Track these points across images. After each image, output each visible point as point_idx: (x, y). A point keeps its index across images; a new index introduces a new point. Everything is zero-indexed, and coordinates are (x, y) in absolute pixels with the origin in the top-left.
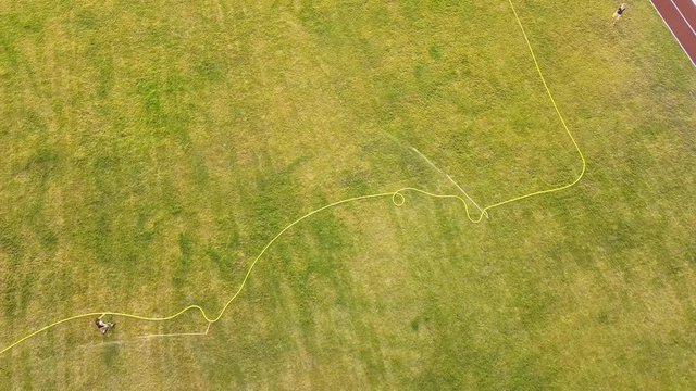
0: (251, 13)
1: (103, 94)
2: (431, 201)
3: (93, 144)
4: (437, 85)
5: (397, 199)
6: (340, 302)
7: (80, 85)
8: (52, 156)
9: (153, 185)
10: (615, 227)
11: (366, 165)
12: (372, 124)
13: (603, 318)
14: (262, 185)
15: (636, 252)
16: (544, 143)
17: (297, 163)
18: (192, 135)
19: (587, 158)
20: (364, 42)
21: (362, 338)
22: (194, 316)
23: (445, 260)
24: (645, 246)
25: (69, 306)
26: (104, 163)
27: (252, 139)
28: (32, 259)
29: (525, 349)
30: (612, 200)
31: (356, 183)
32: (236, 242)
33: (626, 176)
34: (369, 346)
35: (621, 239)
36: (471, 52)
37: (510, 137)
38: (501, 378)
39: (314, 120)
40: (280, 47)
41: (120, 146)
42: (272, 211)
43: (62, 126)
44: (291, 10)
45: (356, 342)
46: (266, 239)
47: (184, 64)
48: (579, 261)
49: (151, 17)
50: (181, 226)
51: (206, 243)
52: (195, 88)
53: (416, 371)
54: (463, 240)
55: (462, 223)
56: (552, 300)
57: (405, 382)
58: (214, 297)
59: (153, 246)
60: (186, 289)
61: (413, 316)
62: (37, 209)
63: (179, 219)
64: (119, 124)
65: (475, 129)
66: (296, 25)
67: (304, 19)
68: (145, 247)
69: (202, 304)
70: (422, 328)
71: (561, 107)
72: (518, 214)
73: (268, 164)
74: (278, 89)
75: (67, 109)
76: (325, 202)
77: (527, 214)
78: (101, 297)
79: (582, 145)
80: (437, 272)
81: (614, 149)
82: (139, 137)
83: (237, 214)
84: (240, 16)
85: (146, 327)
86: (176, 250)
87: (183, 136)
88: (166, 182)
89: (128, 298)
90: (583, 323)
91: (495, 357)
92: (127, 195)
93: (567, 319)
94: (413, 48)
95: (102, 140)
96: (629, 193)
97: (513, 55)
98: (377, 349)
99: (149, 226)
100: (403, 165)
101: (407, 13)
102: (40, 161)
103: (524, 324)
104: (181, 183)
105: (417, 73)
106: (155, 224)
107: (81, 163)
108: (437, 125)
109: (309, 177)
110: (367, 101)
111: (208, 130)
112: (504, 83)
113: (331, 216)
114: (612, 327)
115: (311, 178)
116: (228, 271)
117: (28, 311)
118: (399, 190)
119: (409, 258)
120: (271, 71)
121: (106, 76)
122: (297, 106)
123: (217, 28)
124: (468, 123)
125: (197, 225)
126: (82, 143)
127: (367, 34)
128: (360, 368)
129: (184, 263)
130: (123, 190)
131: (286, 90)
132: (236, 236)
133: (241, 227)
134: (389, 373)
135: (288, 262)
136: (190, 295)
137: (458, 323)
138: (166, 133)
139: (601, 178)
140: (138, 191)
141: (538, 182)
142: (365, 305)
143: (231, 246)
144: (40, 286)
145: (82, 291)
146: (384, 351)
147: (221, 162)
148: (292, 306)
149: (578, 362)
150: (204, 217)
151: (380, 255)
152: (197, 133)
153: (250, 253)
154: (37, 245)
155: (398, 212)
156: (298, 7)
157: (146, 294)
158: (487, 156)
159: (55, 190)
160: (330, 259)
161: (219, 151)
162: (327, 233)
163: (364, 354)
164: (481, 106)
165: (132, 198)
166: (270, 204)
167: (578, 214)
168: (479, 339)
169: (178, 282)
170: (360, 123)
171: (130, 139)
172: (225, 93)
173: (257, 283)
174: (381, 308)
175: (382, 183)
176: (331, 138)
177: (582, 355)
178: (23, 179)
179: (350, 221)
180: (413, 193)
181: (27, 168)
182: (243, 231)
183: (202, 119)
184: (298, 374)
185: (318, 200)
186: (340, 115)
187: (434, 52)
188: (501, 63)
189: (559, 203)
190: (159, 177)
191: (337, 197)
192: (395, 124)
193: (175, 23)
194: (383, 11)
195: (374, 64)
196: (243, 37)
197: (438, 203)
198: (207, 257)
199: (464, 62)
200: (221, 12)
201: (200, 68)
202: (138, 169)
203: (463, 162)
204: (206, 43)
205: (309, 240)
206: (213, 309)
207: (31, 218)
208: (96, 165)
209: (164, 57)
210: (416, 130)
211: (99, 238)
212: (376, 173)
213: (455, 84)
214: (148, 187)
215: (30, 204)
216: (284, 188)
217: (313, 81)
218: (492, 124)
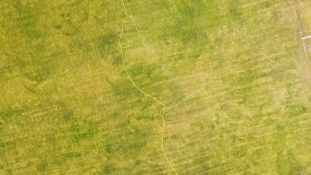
0: (39, 102)
1: (79, 155)
2: (124, 34)
3: (101, 155)
4: (74, 27)
5: (123, 46)
6: (160, 68)
7: (75, 164)
8: (106, 168)
9: (118, 131)
11: (110, 57)
12: (92, 54)
14: (118, 94)
17: (109, 82)
18: (97, 120)
20: (53, 55)
21: (171, 60)
22: (164, 113)
23: (146, 31)
25: (160, 152)
26: (109, 151)
27: (99, 98)
28: (144, 167)
29: (175, 9)
31: (118, 61)
32: (140, 102)
34: (173, 58)
36: (59, 12)
38: (184, 18)
39: (90, 75)
40: (56, 89)
41: (102, 145)
42: (128, 90)
43: (93, 167)
44: (37, 85)
45: (172, 62)
46: (139, 91)
47: (65, 126)
49: (41, 141)
50: (133, 120)
51: (139, 111)
52: (76, 121)
53: (181, 44)
57: (184, 48)
58: (158, 107)
59: (140, 128)
60: (155, 116)
61: (164, 44)
62: (126, 169)
63: (131, 121)
64: (93, 147)
65: (95, 15)
66: (45, 83)
67: (42, 80)
68: (141, 131)
69: (160, 110)
70: (168, 41)
72: (129, 4)
73: (110, 92)
74: (76, 89)
75: (85, 167)
76: (125, 72)
78: (157, 143)
80: (150, 35)
82: (98, 139)
83: (129, 102)
84: (40, 106)
85: (167, 127)
86: (141, 121)
87: (98, 123)
88: (117, 127)
89: (158, 134)
91: (177, 19)
92: (121, 140)
94: (56, 35)
95: (99, 152)
98: (175, 56)
99: (133, 130)
100: (109, 43)
101: (38, 37)
102: (108, 172)
103: (168, 8)
104: (118, 121)
107: (108, 158)
108: (93, 29)
109: (114, 78)
110: (82, 55)
111: (95, 114)
113: (130, 69)
115: (115, 76)
116: (149, 103)
117: (161, 164)
118: (120, 45)
120: (68, 92)
121: (69, 155)
122: (84, 82)
123: (46, 115)
124: (92, 17)
125: (133, 115)
126: (101, 159)
127: (49, 54)
128: (180, 61)
129: (146, 117)
130: (120, 141)
131: (77, 86)
132: (137, 101)
133: (134, 100)
134: (182, 53)
135: (147, 84)
136: (157, 114)
137: (167, 29)
138: (97, 129)
140: (120, 136)
142: (161, 58)
144: (153, 163)
145: (155, 149)
146: (175, 54)
147: (109, 109)
148: (161, 83)
150: (130, 112)
152: (96, 118)
153: (143, 96)
155: (129, 46)
156: (35, 82)
157: (156, 128)
158: (106, 12)
159: (120, 165)
160: (146, 70)
161: (105, 109)
162: (137, 71)
163: (176, 60)
164: (84, 11)
165: (123, 138)
166: (126, 91)
168: (171, 23)
169: (153, 119)
170: (92, 58)
171: (99, 142)
172: (79, 110)
173: (154, 93)
174: (162, 54)
175: (117, 51)
176: (98, 69)
179: (132, 63)
180: (121, 40)
182: (136, 99)
183: (90, 117)
184: (181, 80)
185: (124, 74)
186: (88, 66)
187: (59, 27)
190: (115, 130)
191: (122, 67)
192: (92, 45)
193: (44, 132)
194: (37, 47)
195: (64, 52)
196: (51, 104)
197: (125, 32)
198: (145, 110)
199: (63, 15)
200: (38, 114)
201: (66, 120)
202: (111, 137)
203: (109, 21)
204: (54, 118)
205: (139, 77)
206: (162, 107)
207: (130, 171)
208: (110, 152)
209: (62, 134)
210: (95, 37)
211: (137, 147)
212: (113, 53)
213: (74, 20)
214: (118, 133)
215: (125, 172)
216: (119, 86)
217: (73, 76)
218: (92, 8)
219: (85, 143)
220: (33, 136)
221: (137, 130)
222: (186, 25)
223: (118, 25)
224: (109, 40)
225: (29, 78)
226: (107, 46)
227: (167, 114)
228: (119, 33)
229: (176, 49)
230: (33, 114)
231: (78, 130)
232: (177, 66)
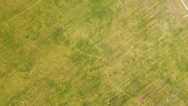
0: (33, 82)
1: (66, 103)
2: (65, 27)
3: (78, 98)
4: (36, 34)
5: (67, 34)
6: (92, 37)
8: (84, 105)
9: (82, 82)
11: (62, 42)
12: (52, 45)
14: (74, 61)
16: (43, 7)
17: (67, 57)
18: (69, 80)
20: (30, 54)
21: (97, 31)
22: (104, 62)
23: (77, 20)
25: (110, 84)
27: (65, 68)
28: (105, 96)
31: (67, 43)
36: (24, 29)
37: (44, 14)
38: (95, 5)
39: (55, 57)
40: (39, 72)
41: (77, 93)
44: (28, 74)
45: (98, 32)
46: (85, 56)
47: (53, 90)
49: (42, 104)
50: (89, 72)
51: (90, 66)
52: (57, 85)
53: (99, 20)
54: (71, 18)
55: (68, 20)
57: (101, 21)
58: (99, 60)
59: (94, 76)
60: (100, 66)
61: (89, 23)
62: (95, 101)
63: (87, 73)
64: (72, 96)
65: (45, 23)
66: (32, 71)
67: (29, 70)
68: (95, 77)
69: (101, 61)
70: (91, 21)
71: (32, 5)
72: (61, 9)
73: (70, 62)
76: (74, 48)
77: (61, 7)
78: (107, 80)
80: (80, 22)
82: (73, 90)
83: (82, 63)
84: (34, 84)
85: (109, 69)
86: (93, 71)
87: (70, 82)
89: (105, 75)
91: (91, 7)
92: (86, 86)
94: (28, 42)
95: (77, 97)
97: (21, 19)
98: (98, 28)
99: (91, 78)
100: (59, 35)
101: (18, 47)
104: (80, 77)
107: (83, 98)
108: (46, 31)
109: (69, 53)
110: (46, 47)
111: (67, 77)
112: (30, 19)
113: (76, 45)
116: (94, 60)
117: (114, 91)
118: (65, 34)
119: (79, 27)
120: (47, 71)
122: (53, 62)
123: (40, 88)
124: (44, 24)
125: (87, 70)
126: (79, 101)
127: (28, 54)
128: (102, 30)
129: (95, 68)
130: (86, 87)
131: (50, 66)
132: (87, 62)
133: (85, 61)
134: (101, 25)
135: (88, 50)
136: (101, 64)
137: (88, 15)
138: (70, 85)
140: (85, 84)
141: (52, 6)
142: (91, 33)
143: (89, 61)
144: (109, 92)
145: (107, 84)
146: (98, 27)
147: (73, 71)
150: (85, 69)
151: (80, 33)
152: (68, 79)
153: (89, 57)
154: (102, 97)
155: (70, 32)
156: (26, 73)
157: (103, 72)
158: (50, 18)
159: (91, 100)
160: (85, 42)
161: (70, 73)
162: (80, 44)
163: (99, 30)
164: (38, 23)
166: (78, 58)
168: (89, 10)
169: (99, 68)
170: (52, 47)
171: (74, 92)
172: (56, 78)
173: (94, 54)
174: (90, 30)
175: (65, 38)
176: (58, 52)
179: (76, 41)
180: (65, 31)
183: (64, 80)
184: (107, 40)
186: (52, 52)
187: (28, 37)
188: (24, 21)
190: (80, 82)
191: (71, 46)
192: (50, 40)
193: (42, 98)
194: (20, 52)
195: (36, 49)
196: (40, 81)
197: (65, 25)
198: (93, 64)
199: (27, 30)
200: (35, 89)
201: (52, 87)
202: (80, 87)
203: (54, 23)
204: (45, 88)
205: (82, 48)
206: (101, 59)
207: (97, 101)
208: (82, 95)
209: (52, 96)
210: (50, 35)
211: (96, 86)
212: (63, 40)
213: (34, 30)
214: (83, 83)
215: (95, 103)
216: (74, 57)
217: (46, 61)
218: (42, 19)
219: (67, 95)
220: (37, 102)
221: (93, 77)
222: (97, 8)
223: (60, 23)
224: (58, 33)
225: (22, 72)
226: (58, 37)
227: (106, 62)
228: (62, 27)
229: (97, 24)
230: (32, 91)
231: (60, 90)
232: (101, 33)
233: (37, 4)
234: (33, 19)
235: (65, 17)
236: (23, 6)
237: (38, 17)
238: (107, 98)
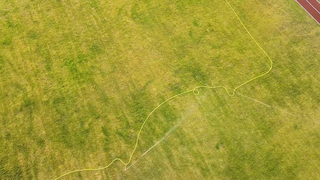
0: (109, 20)
1: (49, 69)
2: (211, 90)
3: (50, 93)
4: (201, 38)
5: (195, 92)
6: (182, 143)
7: (37, 66)
8: (32, 103)
9: (83, 107)
10: (291, 87)
11: (178, 80)
12: (176, 61)
13: (296, 127)
14: (134, 98)
15: (302, 96)
16: (252, 56)
17: (147, 84)
18: (96, 80)
19: (272, 59)
20: (163, 24)
21: (196, 157)
22: (118, 164)
23: (223, 116)
24: (306, 93)
25: (58, 171)
26: (57, 101)
27: (124, 77)
28: (34, 153)
29: (267, 147)
30: (287, 75)
31: (175, 89)
32: (128, 126)
33: (290, 64)
34: (200, 160)
35: (294, 91)
36: (211, 21)
37: (238, 56)
38: (260, 163)
39: (150, 63)
40: (126, 33)
41: (63, 91)
42: (141, 108)
43: (33, 87)
44: (126, 14)
45: (193, 160)
46: (142, 121)
47: (84, 49)
48: (280, 105)
49: (63, 29)
50: (101, 123)
51: (115, 129)
52: (92, 58)
53: (223, 167)
54: (229, 105)
55: (226, 98)
56: (273, 124)
57: (219, 173)
58: (125, 153)
59: (90, 135)
60: (111, 152)
61: (216, 143)
62: (31, 129)
63: (100, 120)
64: (60, 81)
65: (221, 55)
66: (131, 22)
67: (134, 18)
68: (87, 136)
69: (120, 157)
70: (221, 147)
71: (256, 39)
72: (249, 89)
73: (134, 87)
74: (130, 52)
75: (33, 79)
76: (164, 100)
77: (253, 88)
78: (72, 164)
79: (268, 53)
80: (221, 121)
81: (282, 53)
82: (72, 86)
83: (125, 113)
84: (104, 22)
85: (97, 173)
86: (102, 134)
87: (92, 81)
88: (89, 105)
89: (85, 162)
90: (288, 131)
91: (254, 154)
92: (72, 114)
93: (281, 131)
94: (185, 23)
95: (54, 90)
96: (293, 71)
97: (230, 19)
98: (204, 161)
99: (86, 126)
100: (194, 76)
101: (179, 8)
102: (27, 106)
103: (264, 137)
104: (97, 104)
105: (190, 34)
106: (89, 125)
107: (47, 102)
108: (204, 55)
109: (154, 89)
110: (171, 51)
111: (103, 77)
112: (229, 32)
113: (168, 105)
114: (301, 131)
115: (155, 90)
116: (128, 140)
117: (39, 178)
118: (195, 88)
119: (208, 117)
120: (125, 45)
121: (48, 60)
122: (141, 58)
123: (95, 29)
124: (218, 52)
125: (108, 121)
126: (45, 94)
127: (164, 20)
128: (198, 171)
129: (107, 140)
130: (70, 112)
131: (134, 52)
132: (128, 123)
133: (129, 118)
134: (211, 171)
135: (154, 130)
136: (113, 154)
137: (236, 142)
138: (84, 82)
139: (280, 66)
140: (77, 111)
141: (254, 73)
142: (194, 142)
143: (126, 128)
144: (41, 165)
145: (62, 163)
146: (206, 161)
147: (112, 90)
148: (161, 150)
149: (290, 148)
150: (112, 117)
151: (194, 119)
152: (98, 79)
153: (137, 129)
154: (35, 145)
155: (198, 98)
156: (130, 13)
157: (93, 158)
158: (230, 66)
159: (37, 119)
161: (110, 86)
162: (169, 115)
163: (198, 165)
164: (222, 44)
165: (75, 115)
166: (140, 105)
167: (274, 84)
168: (246, 146)
169: (106, 150)
170: (170, 61)
171: (67, 87)
172: (106, 58)
173: (143, 143)
174: (201, 142)
175: (187, 87)
176: (160, 70)
177: (291, 145)
178: (20, 116)
179: (177, 106)
180: (202, 88)
181: (21, 110)
182: (131, 120)
183: (98, 72)
185: (160, 99)
186: (161, 59)
187: (195, 24)
188: (225, 23)
189: (265, 80)
190: (85, 103)
191: (169, 96)
192: (186, 59)
193: (74, 30)
194: (168, 9)
195: (170, 33)
196: (108, 31)
197: (214, 90)
198: (117, 135)
199: (210, 26)
200: (95, 21)
201: (92, 48)
202: (74, 101)
203: (220, 70)
204: (92, 36)
205: (161, 118)
206: (125, 159)
207: (29, 133)
208: (54, 103)
209: (73, 47)
210: (196, 60)
211: (64, 137)
212: (183, 82)
213: (208, 36)
214: (81, 108)
215: (27, 127)
216: (144, 97)
217: (145, 46)
218: (228, 51)
219: (65, 72)
220: (69, 21)
221: (87, 131)
222: (252, 168)
223: (220, 82)
224: (198, 75)
225: (133, 8)
226: (191, 74)
227: (115, 169)
228: (210, 85)
229: (212, 161)
230: (94, 16)
231: (80, 62)
232: (191, 168)
233: (257, 47)
234: (229, 37)
235: (232, 94)
236: (255, 25)
237: (232, 45)
238: (26, 158)
